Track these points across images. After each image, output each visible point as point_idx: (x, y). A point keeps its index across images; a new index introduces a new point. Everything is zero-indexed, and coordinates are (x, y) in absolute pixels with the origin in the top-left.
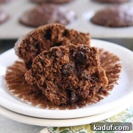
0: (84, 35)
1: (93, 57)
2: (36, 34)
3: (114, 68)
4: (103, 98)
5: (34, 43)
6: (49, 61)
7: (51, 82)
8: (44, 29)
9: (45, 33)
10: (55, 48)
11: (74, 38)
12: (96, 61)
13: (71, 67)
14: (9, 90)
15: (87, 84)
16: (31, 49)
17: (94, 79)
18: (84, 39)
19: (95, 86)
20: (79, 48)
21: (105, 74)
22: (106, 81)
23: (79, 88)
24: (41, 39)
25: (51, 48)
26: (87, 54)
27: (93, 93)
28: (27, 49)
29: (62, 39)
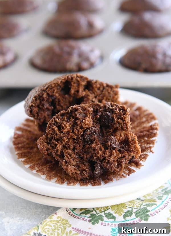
0: (111, 87)
1: (122, 119)
2: (51, 89)
3: (148, 131)
4: (134, 171)
5: (48, 99)
6: (67, 125)
7: (70, 151)
8: (61, 82)
9: (62, 86)
10: (74, 107)
11: (99, 92)
12: (126, 124)
13: (95, 132)
14: (18, 158)
15: (115, 155)
16: (45, 107)
17: (123, 147)
18: (112, 93)
19: (124, 157)
20: (105, 107)
21: (137, 142)
22: (138, 151)
23: (104, 159)
24: (57, 95)
25: (70, 108)
26: (115, 115)
27: (121, 166)
28: (40, 107)
29: (84, 93)
